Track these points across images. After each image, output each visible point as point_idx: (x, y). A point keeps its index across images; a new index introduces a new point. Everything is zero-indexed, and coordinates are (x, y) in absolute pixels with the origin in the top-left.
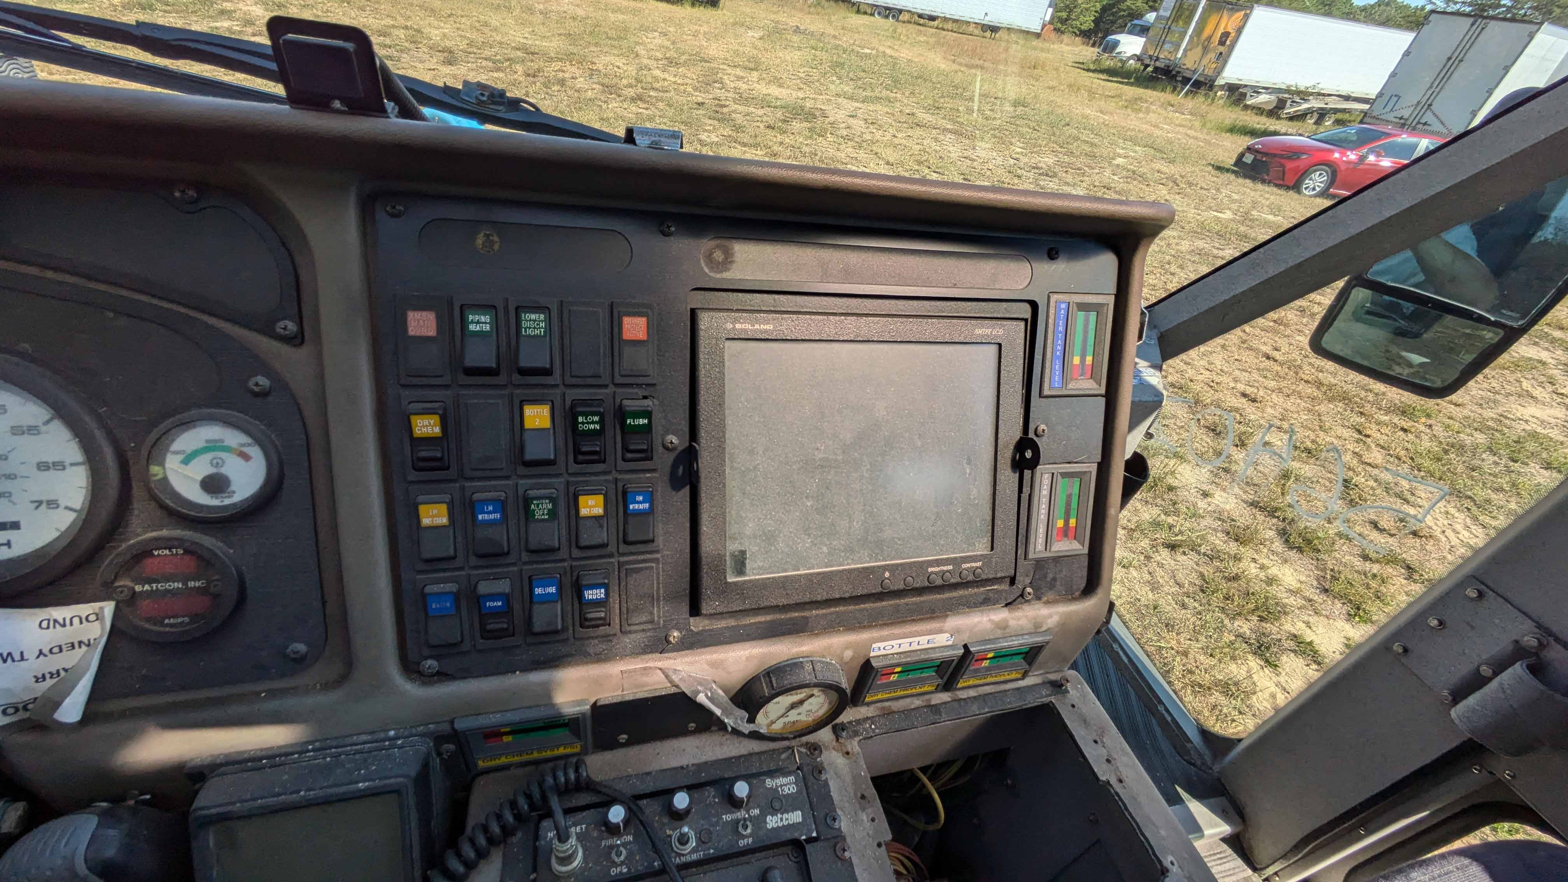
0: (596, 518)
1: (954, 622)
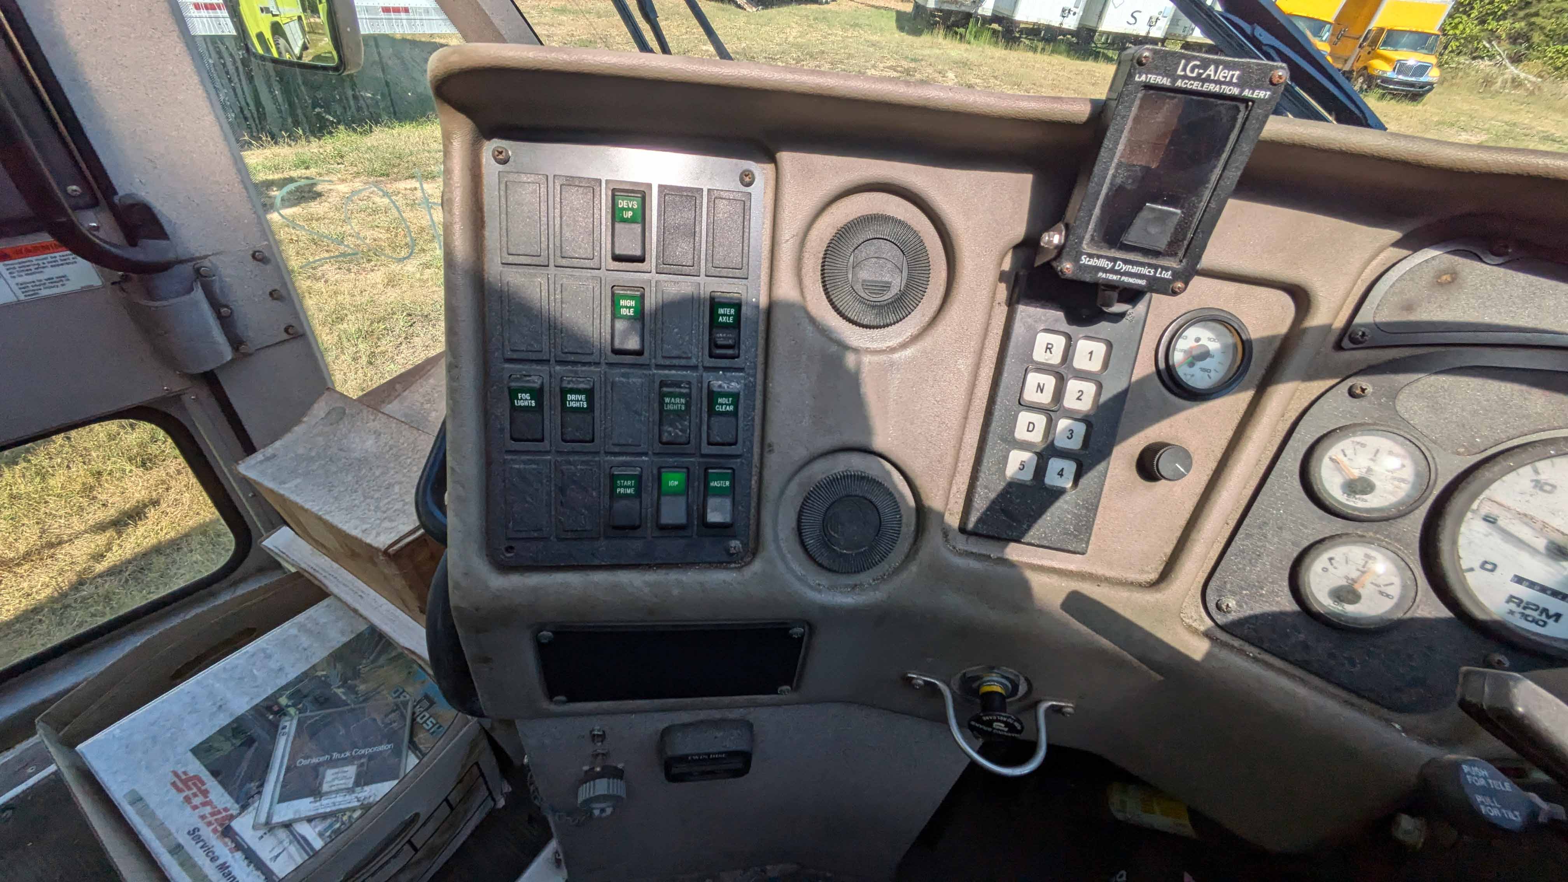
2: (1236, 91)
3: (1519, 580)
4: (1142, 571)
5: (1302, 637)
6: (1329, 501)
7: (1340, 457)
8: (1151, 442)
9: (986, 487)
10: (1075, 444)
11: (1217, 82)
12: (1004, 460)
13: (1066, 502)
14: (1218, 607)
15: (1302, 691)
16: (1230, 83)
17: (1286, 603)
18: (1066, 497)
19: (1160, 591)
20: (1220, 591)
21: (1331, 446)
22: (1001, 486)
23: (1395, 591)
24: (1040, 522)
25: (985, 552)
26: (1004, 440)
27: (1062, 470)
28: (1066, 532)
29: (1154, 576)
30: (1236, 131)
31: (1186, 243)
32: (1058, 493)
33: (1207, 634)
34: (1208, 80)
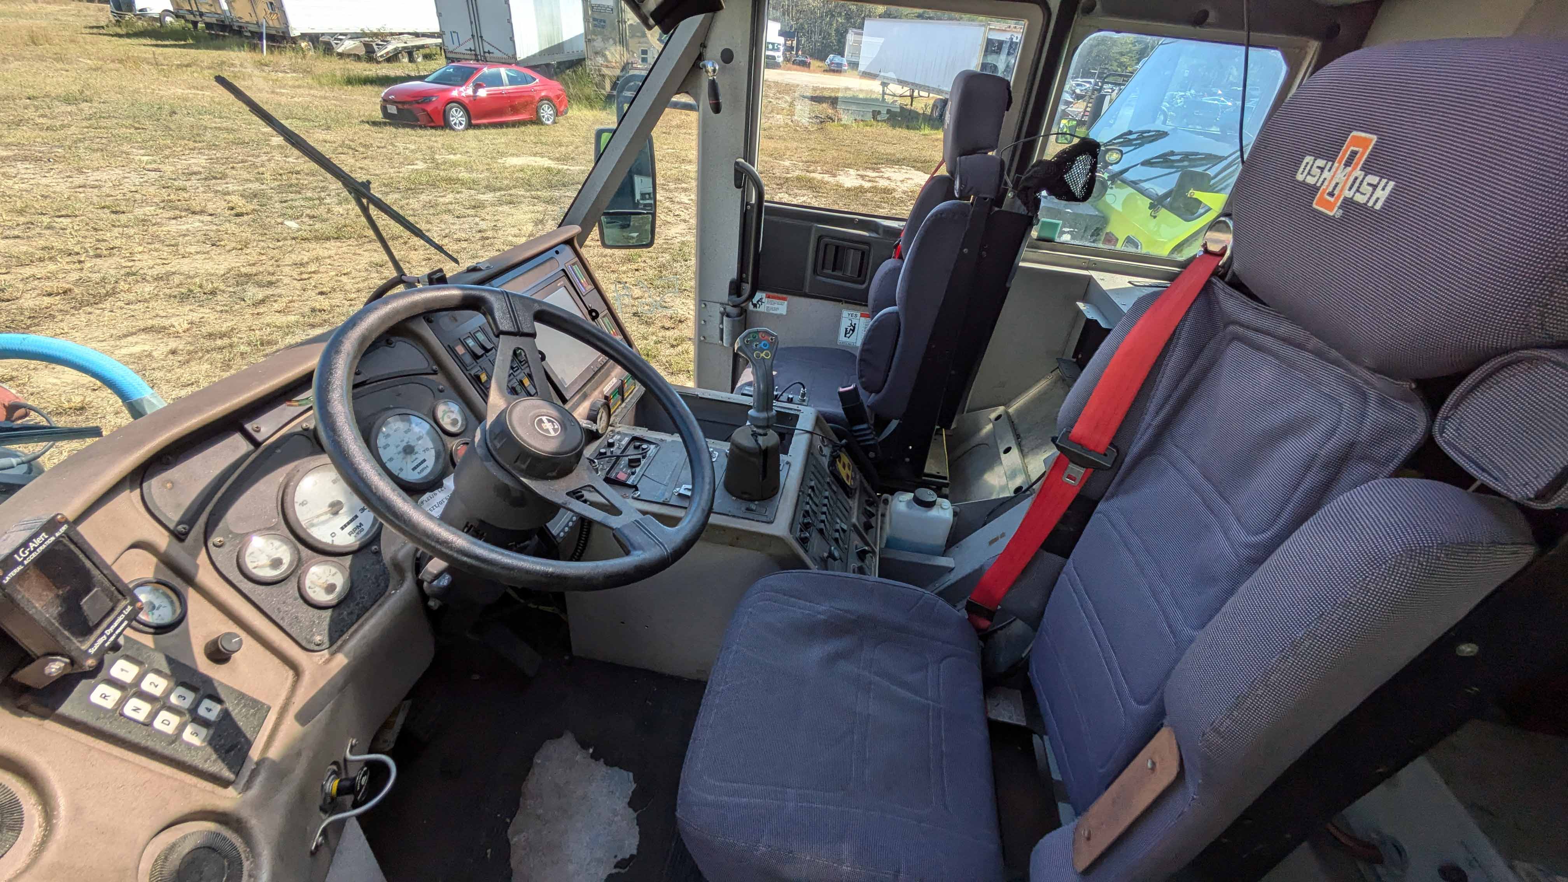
1: (613, 374)
2: (52, 539)
3: (342, 528)
4: (287, 678)
5: (345, 613)
6: (280, 578)
7: (255, 565)
8: (203, 651)
9: (206, 761)
10: (190, 696)
11: (41, 545)
12: (189, 746)
13: (234, 710)
14: (318, 645)
15: (372, 622)
16: (46, 540)
17: (328, 614)
18: (231, 709)
19: (303, 672)
20: (309, 642)
21: (247, 567)
22: (209, 750)
23: (334, 570)
24: (243, 729)
25: (249, 773)
26: (173, 742)
27: (207, 709)
28: (254, 715)
29: (291, 673)
30: (72, 547)
31: (116, 593)
32: (226, 715)
33: (333, 654)
34: (35, 549)
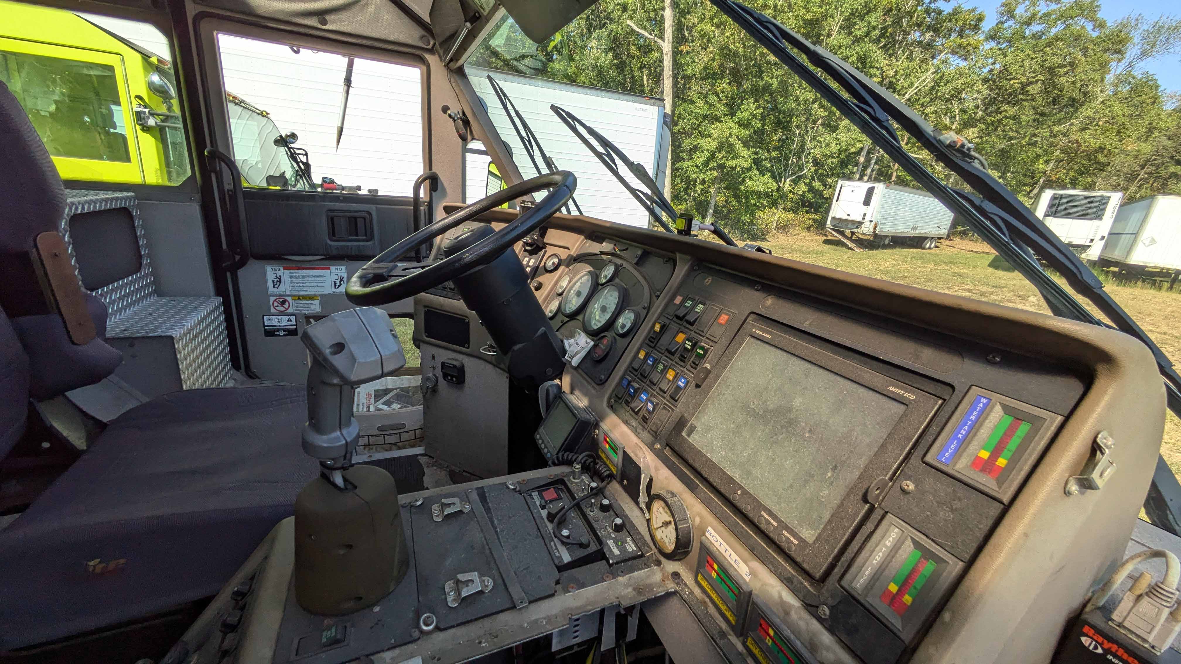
0: (669, 381)
1: (757, 565)
